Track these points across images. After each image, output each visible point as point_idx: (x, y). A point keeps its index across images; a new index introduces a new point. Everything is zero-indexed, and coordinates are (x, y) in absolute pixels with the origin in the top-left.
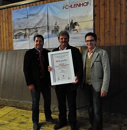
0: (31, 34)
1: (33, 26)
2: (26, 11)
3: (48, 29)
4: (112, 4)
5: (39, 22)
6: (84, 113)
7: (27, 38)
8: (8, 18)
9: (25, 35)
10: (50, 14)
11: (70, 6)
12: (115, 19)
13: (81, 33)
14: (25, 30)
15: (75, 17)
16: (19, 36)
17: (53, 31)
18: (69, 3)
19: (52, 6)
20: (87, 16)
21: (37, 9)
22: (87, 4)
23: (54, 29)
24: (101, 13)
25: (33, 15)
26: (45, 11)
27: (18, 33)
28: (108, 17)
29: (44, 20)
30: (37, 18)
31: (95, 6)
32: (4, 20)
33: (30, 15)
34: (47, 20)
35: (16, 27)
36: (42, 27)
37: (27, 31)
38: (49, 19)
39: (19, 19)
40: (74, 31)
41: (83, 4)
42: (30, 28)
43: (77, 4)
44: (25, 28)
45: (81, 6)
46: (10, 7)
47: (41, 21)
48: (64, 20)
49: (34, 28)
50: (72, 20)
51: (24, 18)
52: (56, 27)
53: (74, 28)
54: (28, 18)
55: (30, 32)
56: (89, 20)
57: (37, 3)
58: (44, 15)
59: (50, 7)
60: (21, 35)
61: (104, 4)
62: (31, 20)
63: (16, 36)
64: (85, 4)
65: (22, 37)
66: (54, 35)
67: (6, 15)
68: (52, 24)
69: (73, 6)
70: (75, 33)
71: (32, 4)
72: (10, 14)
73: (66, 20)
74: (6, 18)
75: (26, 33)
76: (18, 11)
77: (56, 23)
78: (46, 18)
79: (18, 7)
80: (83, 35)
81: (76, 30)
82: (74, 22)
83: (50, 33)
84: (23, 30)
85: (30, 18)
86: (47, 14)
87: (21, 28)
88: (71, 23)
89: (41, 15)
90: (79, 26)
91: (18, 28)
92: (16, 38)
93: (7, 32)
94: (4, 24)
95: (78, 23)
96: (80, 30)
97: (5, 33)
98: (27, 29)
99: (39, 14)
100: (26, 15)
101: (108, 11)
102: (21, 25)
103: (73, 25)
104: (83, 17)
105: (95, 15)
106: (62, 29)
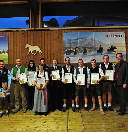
0: (81, 52)
1: (83, 46)
2: (77, 35)
5: (87, 44)
7: (77, 55)
8: (59, 38)
10: (96, 39)
11: (110, 36)
15: (114, 43)
16: (70, 52)
18: (110, 34)
20: (121, 43)
22: (122, 36)
23: (99, 50)
25: (82, 38)
31: (126, 38)
33: (80, 38)
35: (67, 45)
36: (90, 47)
39: (71, 40)
42: (80, 47)
45: (118, 37)
46: (61, 30)
47: (89, 44)
48: (106, 44)
49: (83, 48)
50: (112, 45)
51: (74, 39)
54: (78, 40)
55: (80, 50)
57: (86, 30)
58: (92, 39)
63: (66, 52)
64: (120, 36)
65: (72, 54)
66: (99, 54)
67: (57, 35)
68: (98, 47)
69: (112, 36)
70: (114, 53)
71: (81, 30)
73: (108, 44)
74: (57, 38)
75: (76, 51)
76: (69, 34)
78: (93, 42)
79: (69, 31)
82: (113, 46)
83: (96, 52)
84: (73, 48)
86: (94, 39)
87: (71, 47)
89: (89, 39)
91: (69, 46)
92: (67, 54)
93: (57, 49)
96: (117, 51)
97: (55, 49)
100: (77, 38)
102: (72, 45)
104: (119, 43)
105: (126, 43)
106: (105, 50)
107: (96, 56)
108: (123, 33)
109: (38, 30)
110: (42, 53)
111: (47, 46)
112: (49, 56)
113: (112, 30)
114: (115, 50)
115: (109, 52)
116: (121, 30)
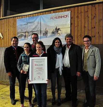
0: (29, 36)
1: (31, 30)
2: (26, 20)
3: (41, 33)
4: (83, 17)
5: (34, 27)
6: (63, 90)
8: (14, 24)
9: (25, 36)
10: (42, 22)
11: (55, 17)
12: (85, 27)
13: (62, 35)
14: (25, 32)
15: (59, 25)
17: (44, 34)
18: (55, 15)
19: (43, 17)
20: (66, 24)
21: (34, 19)
22: (66, 16)
23: (44, 33)
24: (75, 23)
25: (30, 23)
26: (39, 20)
27: (20, 35)
28: (80, 25)
29: (38, 26)
30: (34, 25)
31: (71, 18)
32: (11, 25)
34: (40, 26)
35: (19, 31)
36: (37, 31)
37: (27, 34)
38: (41, 26)
39: (22, 25)
40: (57, 34)
41: (64, 17)
42: (29, 31)
43: (60, 16)
44: (25, 31)
45: (63, 17)
46: (16, 17)
47: (36, 27)
48: (51, 26)
49: (31, 32)
50: (57, 27)
51: (24, 24)
52: (46, 31)
53: (58, 32)
54: (27, 24)
55: (29, 34)
56: (67, 27)
57: (34, 14)
58: (38, 23)
59: (42, 18)
60: (23, 36)
61: (78, 17)
62: (29, 26)
63: (19, 36)
64: (65, 16)
65: (23, 38)
66: (44, 36)
67: (13, 22)
68: (43, 30)
69: (57, 18)
70: (58, 36)
71: (30, 15)
72: (15, 21)
73: (52, 26)
74: (13, 24)
75: (26, 35)
76: (21, 20)
77: (46, 28)
79: (21, 17)
80: (63, 37)
81: (59, 34)
82: (58, 28)
83: (42, 35)
84: (24, 32)
85: (29, 24)
86: (40, 22)
87: (22, 32)
88: (56, 29)
89: (36, 23)
90: (61, 31)
91: (21, 31)
92: (19, 38)
93: (13, 33)
94: (11, 28)
95: (61, 29)
96: (61, 33)
97: (11, 34)
98: (26, 32)
99: (35, 22)
100: (26, 23)
101: (80, 21)
102: (23, 29)
103: (57, 30)
104: (63, 25)
105: (71, 24)
106: (50, 33)
107: (41, 39)
108: (68, 13)
109: (1, 19)
110: (3, 38)
111: (6, 32)
112: (8, 40)
113: (57, 11)
114: (59, 32)
115: (54, 34)
116: (66, 10)
